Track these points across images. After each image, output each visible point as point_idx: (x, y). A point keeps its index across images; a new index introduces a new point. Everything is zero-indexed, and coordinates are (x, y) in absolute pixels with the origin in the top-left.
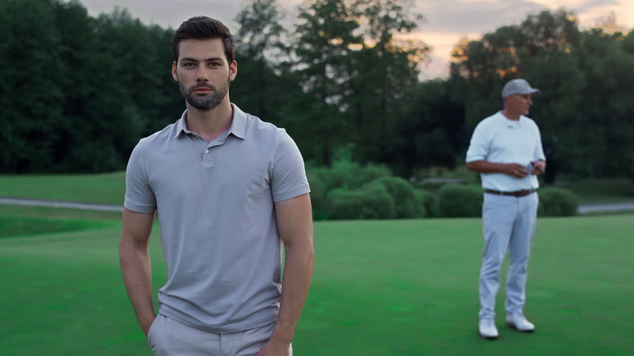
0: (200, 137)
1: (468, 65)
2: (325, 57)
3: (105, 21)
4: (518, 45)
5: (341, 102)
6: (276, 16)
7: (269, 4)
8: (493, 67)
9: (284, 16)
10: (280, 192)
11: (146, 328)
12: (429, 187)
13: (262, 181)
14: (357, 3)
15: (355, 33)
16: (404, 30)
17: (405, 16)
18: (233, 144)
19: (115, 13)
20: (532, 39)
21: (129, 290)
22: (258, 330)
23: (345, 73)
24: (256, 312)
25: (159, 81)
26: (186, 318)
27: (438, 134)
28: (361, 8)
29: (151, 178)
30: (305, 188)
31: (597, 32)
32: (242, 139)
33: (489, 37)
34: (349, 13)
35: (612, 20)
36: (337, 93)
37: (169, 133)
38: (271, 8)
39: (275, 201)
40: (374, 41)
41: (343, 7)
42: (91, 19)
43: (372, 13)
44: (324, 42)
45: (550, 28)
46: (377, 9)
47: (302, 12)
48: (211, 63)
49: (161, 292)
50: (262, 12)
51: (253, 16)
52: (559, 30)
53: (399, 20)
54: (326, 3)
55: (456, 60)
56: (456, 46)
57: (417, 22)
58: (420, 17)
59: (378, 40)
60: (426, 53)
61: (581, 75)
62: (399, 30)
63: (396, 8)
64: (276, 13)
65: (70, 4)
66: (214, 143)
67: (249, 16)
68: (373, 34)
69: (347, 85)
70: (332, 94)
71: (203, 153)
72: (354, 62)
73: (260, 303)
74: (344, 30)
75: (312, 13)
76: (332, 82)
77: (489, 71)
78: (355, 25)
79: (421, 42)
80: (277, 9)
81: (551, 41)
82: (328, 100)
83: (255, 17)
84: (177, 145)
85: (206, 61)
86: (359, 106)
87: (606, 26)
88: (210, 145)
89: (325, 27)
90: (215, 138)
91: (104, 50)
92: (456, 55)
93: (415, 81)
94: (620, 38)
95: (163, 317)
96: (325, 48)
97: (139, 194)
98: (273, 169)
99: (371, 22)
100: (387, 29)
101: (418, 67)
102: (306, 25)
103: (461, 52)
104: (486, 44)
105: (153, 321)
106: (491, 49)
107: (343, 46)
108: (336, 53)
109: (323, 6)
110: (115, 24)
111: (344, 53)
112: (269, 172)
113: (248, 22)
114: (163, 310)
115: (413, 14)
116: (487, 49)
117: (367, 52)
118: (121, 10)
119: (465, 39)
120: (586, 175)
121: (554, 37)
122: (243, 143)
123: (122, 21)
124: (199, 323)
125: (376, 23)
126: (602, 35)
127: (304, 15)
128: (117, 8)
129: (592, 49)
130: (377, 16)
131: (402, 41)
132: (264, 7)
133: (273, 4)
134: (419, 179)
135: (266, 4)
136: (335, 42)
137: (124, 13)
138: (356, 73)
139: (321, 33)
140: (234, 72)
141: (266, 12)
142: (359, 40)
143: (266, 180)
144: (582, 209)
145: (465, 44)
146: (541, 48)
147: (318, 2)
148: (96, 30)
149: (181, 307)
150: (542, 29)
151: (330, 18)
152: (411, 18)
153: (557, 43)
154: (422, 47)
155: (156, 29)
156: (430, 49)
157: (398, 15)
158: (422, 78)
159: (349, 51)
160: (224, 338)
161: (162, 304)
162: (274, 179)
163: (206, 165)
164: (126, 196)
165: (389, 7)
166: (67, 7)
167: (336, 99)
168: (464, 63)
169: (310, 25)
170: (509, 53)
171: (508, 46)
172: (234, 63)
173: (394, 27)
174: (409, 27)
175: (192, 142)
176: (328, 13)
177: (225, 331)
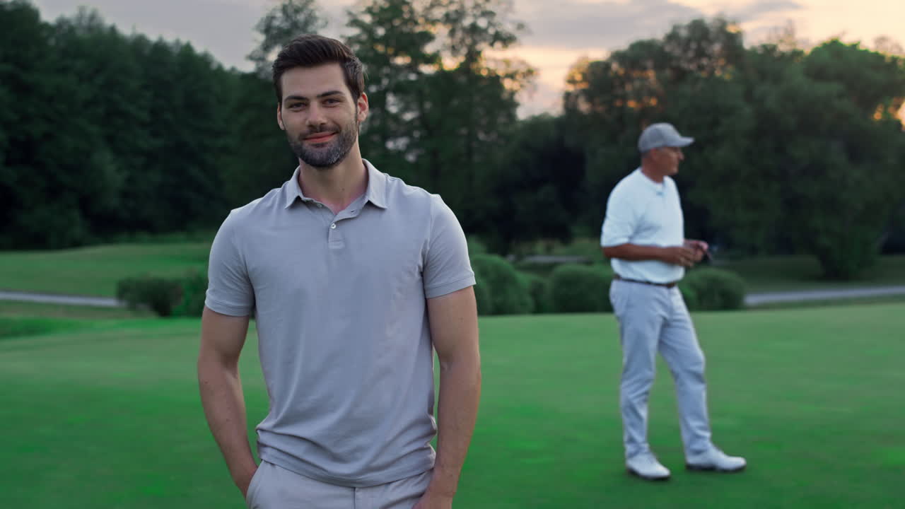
0: (323, 207)
1: (589, 95)
2: (385, 82)
3: (66, 27)
4: (659, 67)
5: (409, 148)
6: (316, 24)
7: (306, 5)
8: (624, 98)
9: (327, 23)
10: (437, 284)
11: (243, 483)
12: (534, 268)
13: (415, 269)
14: (432, 6)
15: (429, 49)
16: (498, 45)
17: (500, 24)
18: (371, 216)
19: (80, 17)
20: (678, 59)
21: (214, 427)
22: (405, 482)
23: (414, 106)
24: (406, 455)
25: (145, 116)
26: (304, 466)
27: (547, 192)
28: (438, 13)
29: (251, 266)
30: (470, 278)
31: (769, 50)
32: (381, 209)
33: (618, 56)
34: (421, 20)
35: (790, 32)
36: (402, 135)
37: (274, 202)
38: (309, 12)
39: (427, 297)
40: (455, 60)
41: (412, 12)
42: (46, 25)
43: (452, 20)
44: (384, 60)
45: (704, 44)
46: (460, 14)
47: (352, 19)
48: (327, 100)
49: (262, 430)
50: (296, 17)
51: (282, 22)
52: (717, 47)
53: (491, 31)
54: (387, 5)
55: (571, 88)
56: (572, 67)
57: (517, 34)
58: (521, 26)
59: (461, 59)
60: (531, 79)
61: (748, 110)
62: (492, 45)
63: (488, 14)
64: (315, 18)
65: (13, 3)
66: (344, 214)
67: (276, 23)
68: (454, 50)
69: (417, 123)
70: (395, 136)
71: (328, 229)
72: (427, 90)
73: (410, 443)
74: (413, 43)
75: (367, 19)
76: (396, 118)
77: (618, 103)
78: (428, 37)
79: (523, 63)
80: (317, 14)
81: (705, 61)
82: (390, 145)
83: (286, 25)
84: (287, 219)
85: (318, 97)
86: (434, 153)
87: (781, 41)
88: (337, 219)
89: (385, 40)
90: (343, 208)
91: (64, 70)
92: (571, 81)
93: (511, 117)
94: (799, 58)
95: (269, 466)
96: (386, 70)
97: (229, 288)
98: (429, 252)
99: (452, 33)
100: (475, 43)
101: (517, 98)
102: (358, 36)
103: (578, 77)
104: (615, 66)
105: (255, 472)
106: (621, 72)
107: (412, 68)
108: (401, 78)
109: (382, 10)
110: (80, 33)
111: (413, 77)
112: (423, 256)
113: (275, 32)
114: (267, 455)
115: (512, 22)
116: (616, 73)
117: (443, 75)
118: (88, 12)
119: (585, 58)
120: (753, 251)
121: (710, 57)
122: (385, 215)
123: (90, 29)
124: (325, 473)
125: (459, 34)
126: (776, 55)
127: (355, 22)
128: (82, 9)
129: (763, 75)
130: (460, 25)
131: (495, 60)
132: (297, 11)
133: (311, 7)
134: (520, 257)
135: (300, 6)
136: (400, 61)
137: (93, 17)
138: (428, 105)
139: (380, 48)
140: (363, 108)
141: (301, 17)
142: (433, 59)
143: (419, 267)
144: (751, 300)
145: (585, 66)
146: (691, 72)
147: (375, 3)
148: (52, 42)
149: (298, 450)
150: (693, 46)
151: (393, 27)
152: (508, 28)
153: (715, 64)
154: (523, 69)
155: (140, 41)
156: (535, 73)
157: (490, 24)
158: (522, 114)
159: (419, 74)
160: (359, 494)
161: (265, 446)
162: (428, 265)
163: (333, 246)
164: (208, 291)
165: (478, 12)
166: (9, 8)
167: (401, 143)
168: (584, 92)
169: (364, 37)
170: (647, 79)
171: (644, 69)
172: (364, 96)
173: (485, 40)
174: (505, 40)
175: (310, 212)
176: (390, 20)
177: (361, 483)
